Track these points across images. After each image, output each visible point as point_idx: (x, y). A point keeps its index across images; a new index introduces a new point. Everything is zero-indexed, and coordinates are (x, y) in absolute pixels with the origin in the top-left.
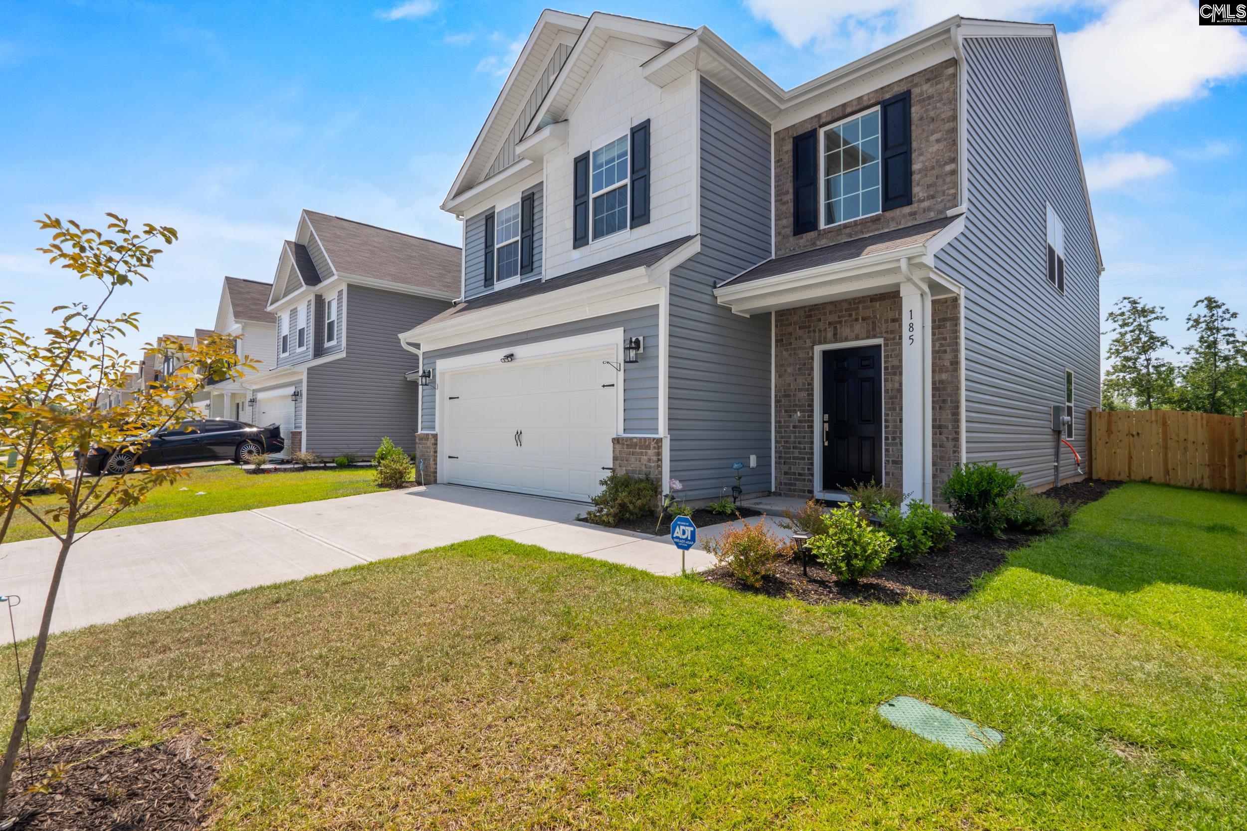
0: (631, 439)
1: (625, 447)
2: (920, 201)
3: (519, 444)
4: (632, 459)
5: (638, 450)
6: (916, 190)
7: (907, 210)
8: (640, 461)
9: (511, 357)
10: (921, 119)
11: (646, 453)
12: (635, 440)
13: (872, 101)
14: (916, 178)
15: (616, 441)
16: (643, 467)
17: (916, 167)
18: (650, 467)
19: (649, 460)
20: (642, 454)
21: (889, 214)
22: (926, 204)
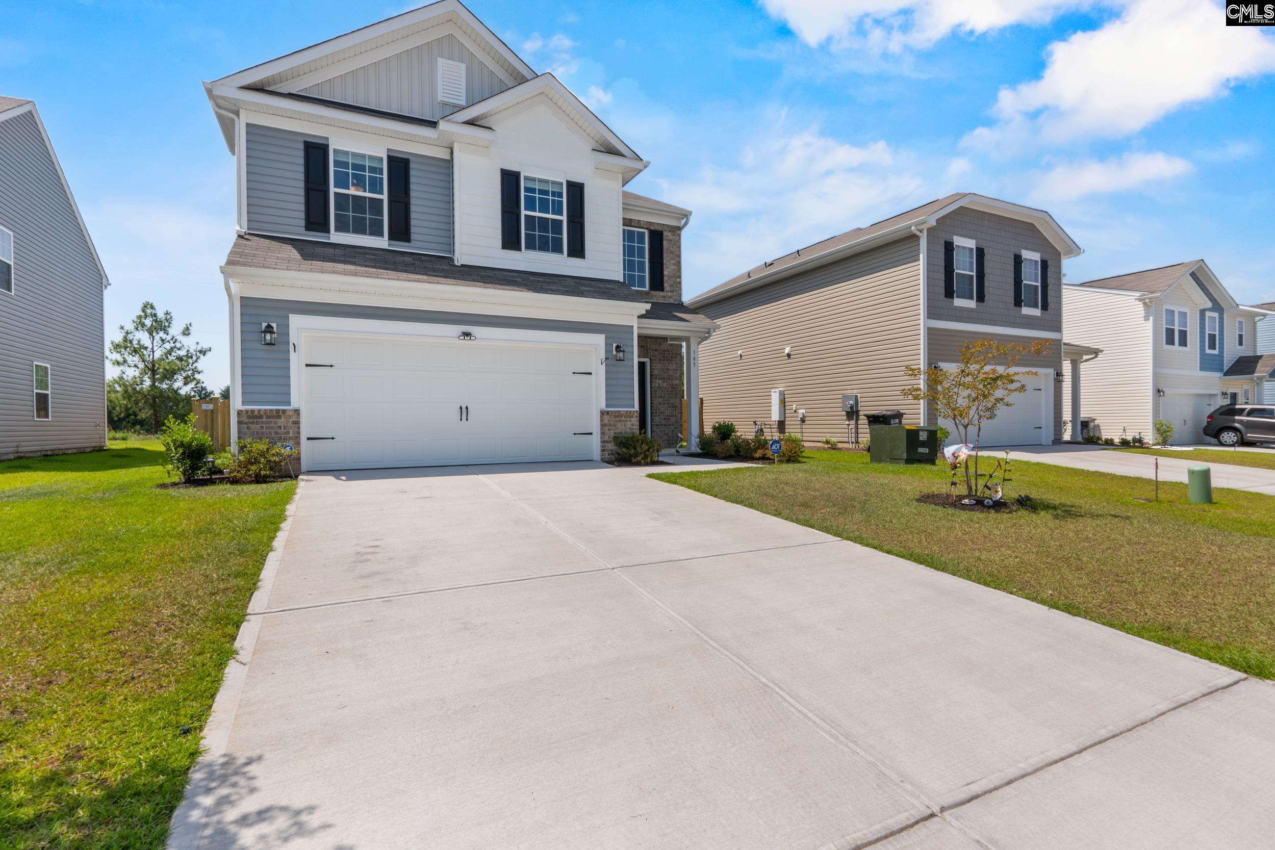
0: (619, 411)
1: (613, 417)
2: (667, 292)
3: (464, 417)
4: (619, 425)
5: (623, 418)
6: (665, 285)
7: (661, 293)
8: (625, 426)
9: (467, 334)
10: (667, 249)
11: (630, 421)
12: (622, 412)
13: (645, 226)
14: (665, 279)
15: (602, 413)
16: (628, 430)
17: (665, 273)
18: (634, 429)
19: (633, 425)
20: (627, 421)
21: (653, 293)
22: (669, 294)
